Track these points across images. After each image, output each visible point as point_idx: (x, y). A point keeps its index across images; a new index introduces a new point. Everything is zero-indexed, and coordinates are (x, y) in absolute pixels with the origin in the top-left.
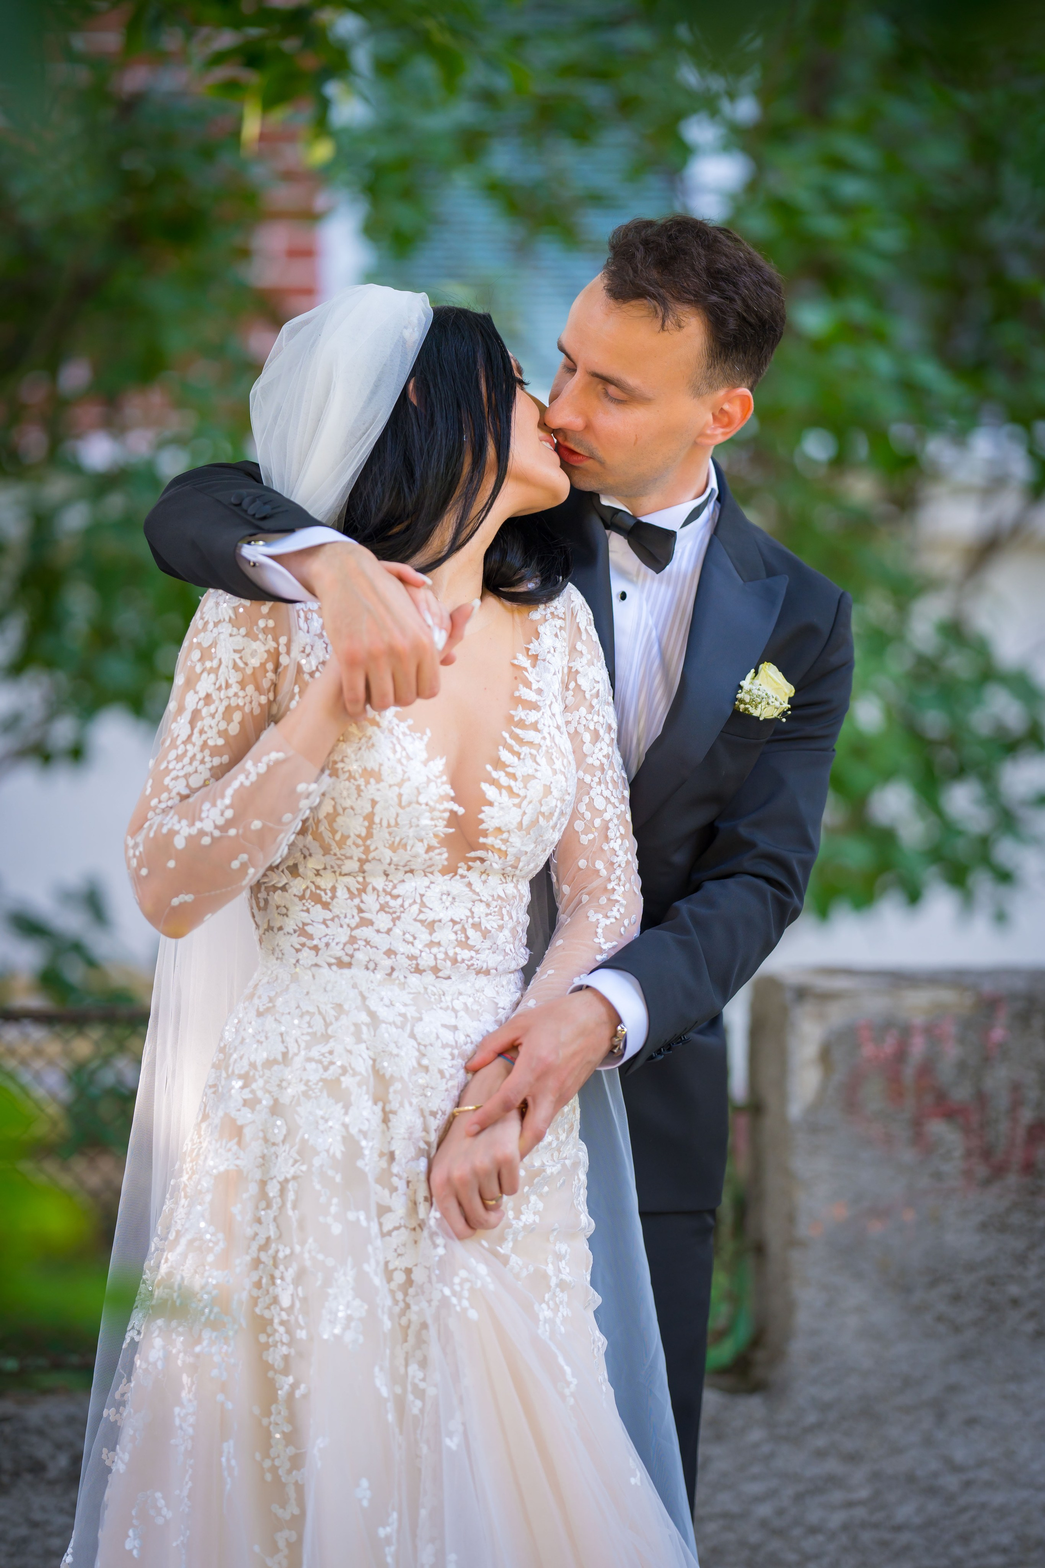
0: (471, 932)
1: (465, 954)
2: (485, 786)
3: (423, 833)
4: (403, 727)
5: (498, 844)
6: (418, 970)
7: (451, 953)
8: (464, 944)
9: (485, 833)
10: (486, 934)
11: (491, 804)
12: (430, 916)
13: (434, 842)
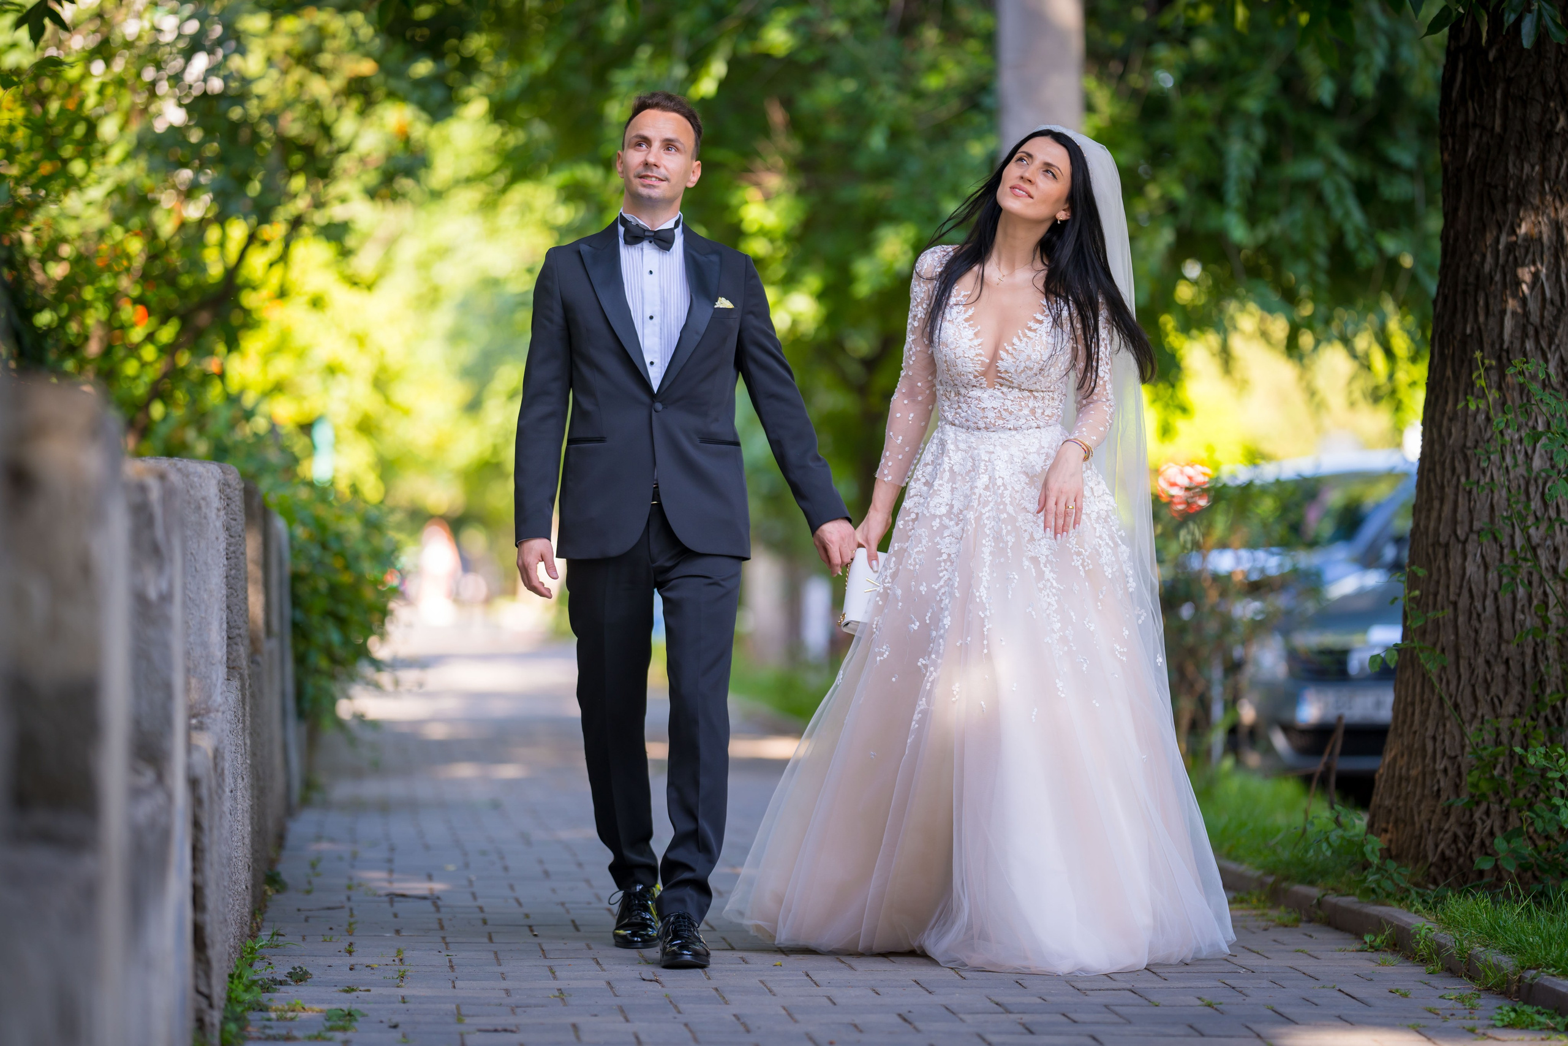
0: (1003, 412)
1: (1001, 422)
2: (1001, 352)
3: (970, 370)
4: (966, 325)
5: (1007, 378)
6: (979, 429)
7: (993, 422)
8: (1001, 417)
9: (999, 372)
10: (1011, 413)
11: (1002, 360)
12: (984, 405)
13: (976, 374)
